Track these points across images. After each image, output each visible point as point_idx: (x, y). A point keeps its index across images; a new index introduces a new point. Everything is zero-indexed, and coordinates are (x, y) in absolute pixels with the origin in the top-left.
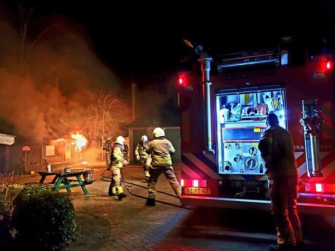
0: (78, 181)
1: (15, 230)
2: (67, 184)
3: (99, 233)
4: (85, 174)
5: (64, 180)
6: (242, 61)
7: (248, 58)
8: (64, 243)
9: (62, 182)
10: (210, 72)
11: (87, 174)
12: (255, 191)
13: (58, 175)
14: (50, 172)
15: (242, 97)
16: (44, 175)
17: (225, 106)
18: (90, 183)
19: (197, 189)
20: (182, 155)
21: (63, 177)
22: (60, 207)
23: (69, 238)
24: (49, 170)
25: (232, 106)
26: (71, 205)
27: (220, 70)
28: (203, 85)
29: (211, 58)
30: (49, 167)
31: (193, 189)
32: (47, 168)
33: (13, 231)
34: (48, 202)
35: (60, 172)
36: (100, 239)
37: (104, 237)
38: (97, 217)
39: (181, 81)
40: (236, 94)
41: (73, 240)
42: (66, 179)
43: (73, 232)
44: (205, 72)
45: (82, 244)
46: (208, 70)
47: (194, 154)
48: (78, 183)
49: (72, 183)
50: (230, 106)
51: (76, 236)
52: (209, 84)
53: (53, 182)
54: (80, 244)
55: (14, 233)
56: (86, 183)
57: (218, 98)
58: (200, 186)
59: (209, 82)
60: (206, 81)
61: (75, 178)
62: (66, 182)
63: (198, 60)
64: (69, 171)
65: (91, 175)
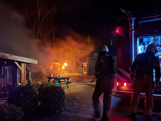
0: (65, 81)
1: (40, 102)
2: (60, 83)
3: (76, 106)
4: (68, 79)
5: (58, 81)
6: (153, 18)
7: (157, 17)
8: (61, 109)
9: (58, 82)
10: (134, 25)
11: (69, 78)
12: (160, 90)
13: (56, 79)
14: (52, 77)
15: (152, 39)
16: (50, 78)
17: (142, 44)
18: (70, 83)
19: (126, 87)
20: (117, 70)
21: (58, 79)
22: (59, 93)
23: (63, 107)
24: (52, 76)
25: (146, 44)
26: (64, 92)
27: (140, 24)
28: (130, 33)
29: (135, 18)
30: (52, 75)
31: (124, 87)
32: (51, 75)
33: (39, 102)
34: (54, 90)
35: (57, 77)
36: (77, 109)
37: (79, 109)
38: (74, 99)
39: (117, 31)
40: (149, 37)
41: (65, 109)
42: (59, 81)
43: (65, 105)
44: (131, 26)
45: (69, 111)
46: (133, 24)
47: (124, 69)
48: (64, 82)
49: (62, 83)
50: (145, 44)
51: (66, 107)
52: (133, 32)
53: (53, 82)
54: (68, 111)
55: (39, 103)
56: (68, 83)
57: (138, 39)
58: (127, 86)
59: (133, 31)
60: (132, 30)
61: (63, 80)
62: (59, 82)
63: (128, 19)
64: (61, 77)
65: (70, 79)
